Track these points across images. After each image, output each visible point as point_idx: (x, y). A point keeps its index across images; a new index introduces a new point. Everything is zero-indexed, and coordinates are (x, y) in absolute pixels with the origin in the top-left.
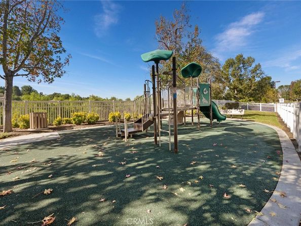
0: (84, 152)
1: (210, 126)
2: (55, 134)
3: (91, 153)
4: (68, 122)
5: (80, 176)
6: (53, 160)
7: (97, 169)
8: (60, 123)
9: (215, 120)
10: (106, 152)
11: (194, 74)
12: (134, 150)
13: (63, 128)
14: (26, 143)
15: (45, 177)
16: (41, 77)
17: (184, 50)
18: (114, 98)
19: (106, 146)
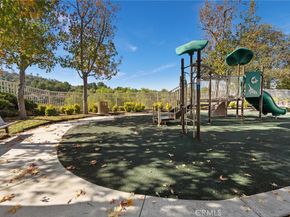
0: (125, 131)
1: (258, 120)
2: (112, 118)
3: (129, 132)
4: (122, 109)
5: (117, 145)
6: (105, 133)
7: (129, 142)
8: (116, 110)
9: (270, 114)
10: (141, 133)
11: (242, 61)
12: (161, 134)
13: (118, 114)
14: (93, 121)
15: (98, 142)
16: (104, 76)
17: (234, 34)
18: (164, 91)
19: (142, 128)
